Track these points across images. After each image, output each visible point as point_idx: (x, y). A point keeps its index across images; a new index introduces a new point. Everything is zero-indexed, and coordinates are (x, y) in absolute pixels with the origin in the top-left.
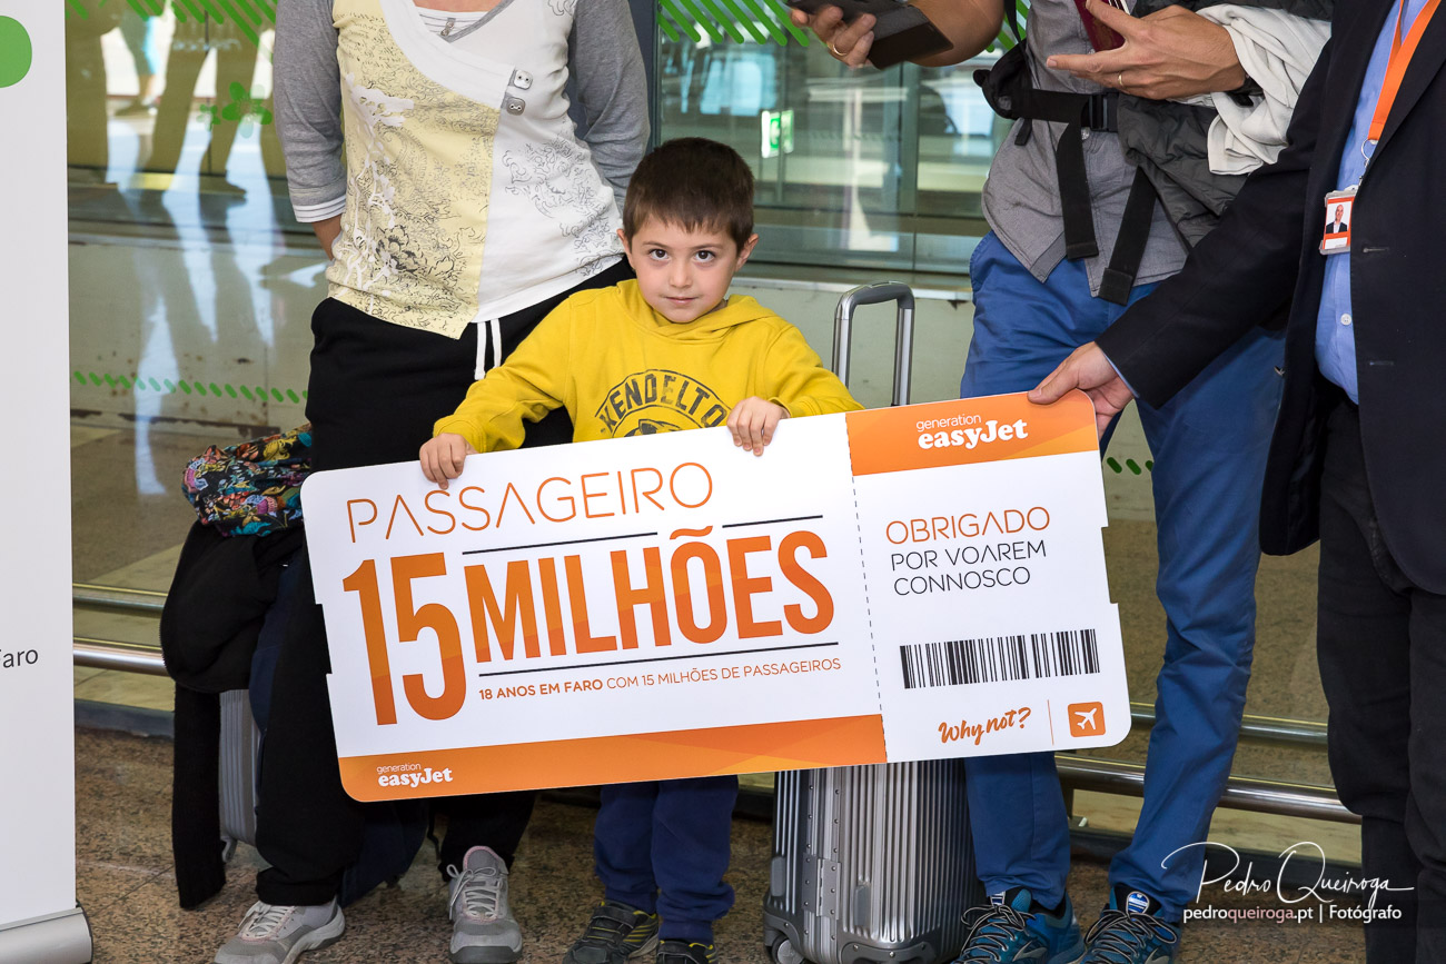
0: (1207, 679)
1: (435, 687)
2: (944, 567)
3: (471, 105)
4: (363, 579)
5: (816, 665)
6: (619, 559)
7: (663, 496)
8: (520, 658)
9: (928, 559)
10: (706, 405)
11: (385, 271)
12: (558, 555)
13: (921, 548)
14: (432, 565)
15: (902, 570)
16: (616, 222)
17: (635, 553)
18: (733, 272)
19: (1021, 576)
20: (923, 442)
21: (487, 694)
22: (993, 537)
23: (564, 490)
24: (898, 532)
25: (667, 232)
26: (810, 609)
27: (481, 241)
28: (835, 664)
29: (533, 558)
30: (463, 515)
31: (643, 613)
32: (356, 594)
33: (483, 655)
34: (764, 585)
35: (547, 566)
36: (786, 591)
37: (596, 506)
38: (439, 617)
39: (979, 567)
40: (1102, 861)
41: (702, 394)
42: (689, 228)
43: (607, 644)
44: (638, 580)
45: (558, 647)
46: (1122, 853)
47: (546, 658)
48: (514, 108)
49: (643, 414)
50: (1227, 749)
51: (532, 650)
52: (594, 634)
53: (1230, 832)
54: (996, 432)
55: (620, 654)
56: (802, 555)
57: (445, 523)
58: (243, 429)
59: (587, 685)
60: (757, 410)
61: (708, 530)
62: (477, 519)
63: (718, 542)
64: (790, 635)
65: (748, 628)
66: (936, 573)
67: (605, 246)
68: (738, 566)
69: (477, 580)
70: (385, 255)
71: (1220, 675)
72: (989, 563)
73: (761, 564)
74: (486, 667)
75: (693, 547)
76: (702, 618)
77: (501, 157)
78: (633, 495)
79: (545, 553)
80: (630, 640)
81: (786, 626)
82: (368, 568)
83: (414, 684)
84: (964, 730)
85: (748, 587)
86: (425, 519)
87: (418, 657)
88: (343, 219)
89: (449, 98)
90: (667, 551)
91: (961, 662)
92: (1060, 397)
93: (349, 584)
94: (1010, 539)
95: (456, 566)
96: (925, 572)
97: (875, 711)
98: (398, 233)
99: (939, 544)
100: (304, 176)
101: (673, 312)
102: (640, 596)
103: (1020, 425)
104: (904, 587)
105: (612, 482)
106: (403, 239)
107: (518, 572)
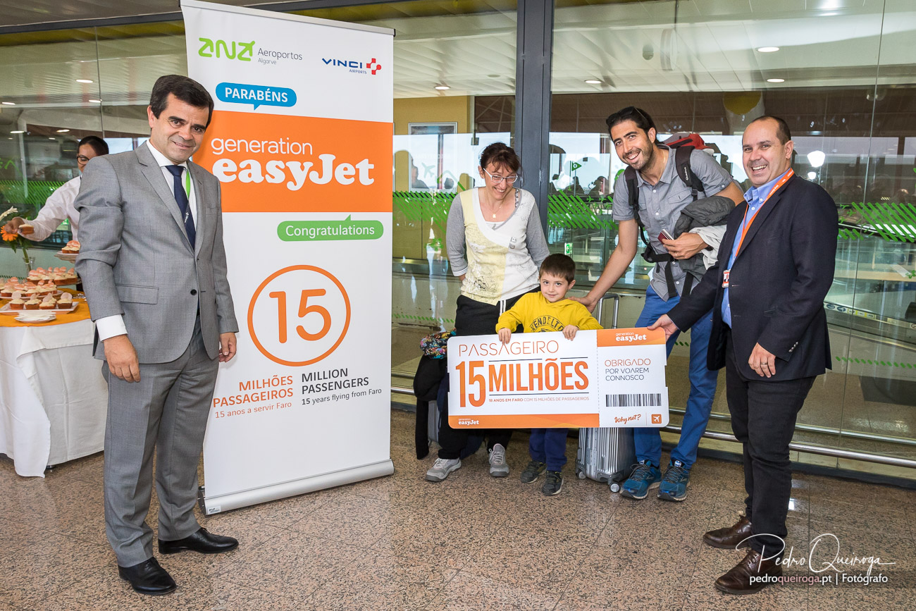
0: (702, 401)
1: (477, 398)
2: (620, 373)
3: (501, 247)
4: (461, 367)
5: (582, 399)
6: (531, 366)
7: (545, 349)
8: (501, 391)
9: (616, 371)
10: (559, 325)
11: (476, 288)
12: (515, 363)
13: (614, 368)
14: (481, 364)
15: (609, 374)
16: (537, 275)
17: (535, 364)
18: (567, 291)
19: (641, 377)
20: (617, 339)
21: (491, 400)
22: (634, 366)
23: (519, 346)
24: (608, 363)
25: (548, 277)
26: (582, 383)
27: (502, 280)
28: (587, 398)
29: (508, 364)
30: (490, 351)
31: (536, 381)
32: (459, 370)
33: (491, 389)
34: (570, 375)
35: (511, 366)
36: (576, 378)
37: (526, 351)
38: (480, 378)
39: (630, 374)
40: (668, 451)
41: (558, 323)
42: (554, 276)
43: (525, 389)
44: (536, 372)
45: (512, 389)
46: (675, 449)
47: (508, 392)
48: (512, 247)
49: (542, 327)
50: (705, 421)
51: (505, 389)
52: (522, 386)
53: (705, 444)
54: (638, 337)
55: (529, 392)
56: (581, 368)
57: (485, 352)
58: (431, 327)
59: (519, 400)
60: (571, 328)
61: (556, 359)
62: (494, 352)
63: (558, 363)
64: (575, 390)
65: (564, 387)
66: (618, 375)
67: (534, 282)
68: (563, 370)
69: (492, 368)
70: (477, 284)
71: (705, 401)
72: (633, 373)
73: (569, 369)
74: (491, 393)
75: (552, 364)
76: (552, 383)
77: (510, 259)
78: (537, 349)
79: (511, 362)
80: (532, 388)
81: (575, 387)
82: (463, 363)
83: (471, 396)
84: (622, 420)
85: (565, 375)
86: (480, 351)
87: (473, 389)
88: (466, 275)
89: (495, 245)
90: (544, 364)
91: (623, 400)
92: (656, 328)
93: (457, 368)
94: (639, 367)
95: (487, 364)
96: (615, 375)
97: (597, 413)
98: (481, 279)
99: (619, 367)
100: (456, 264)
101: (551, 299)
102: (536, 376)
103: (644, 336)
104: (608, 378)
105: (532, 344)
106: (482, 280)
107: (503, 367)
